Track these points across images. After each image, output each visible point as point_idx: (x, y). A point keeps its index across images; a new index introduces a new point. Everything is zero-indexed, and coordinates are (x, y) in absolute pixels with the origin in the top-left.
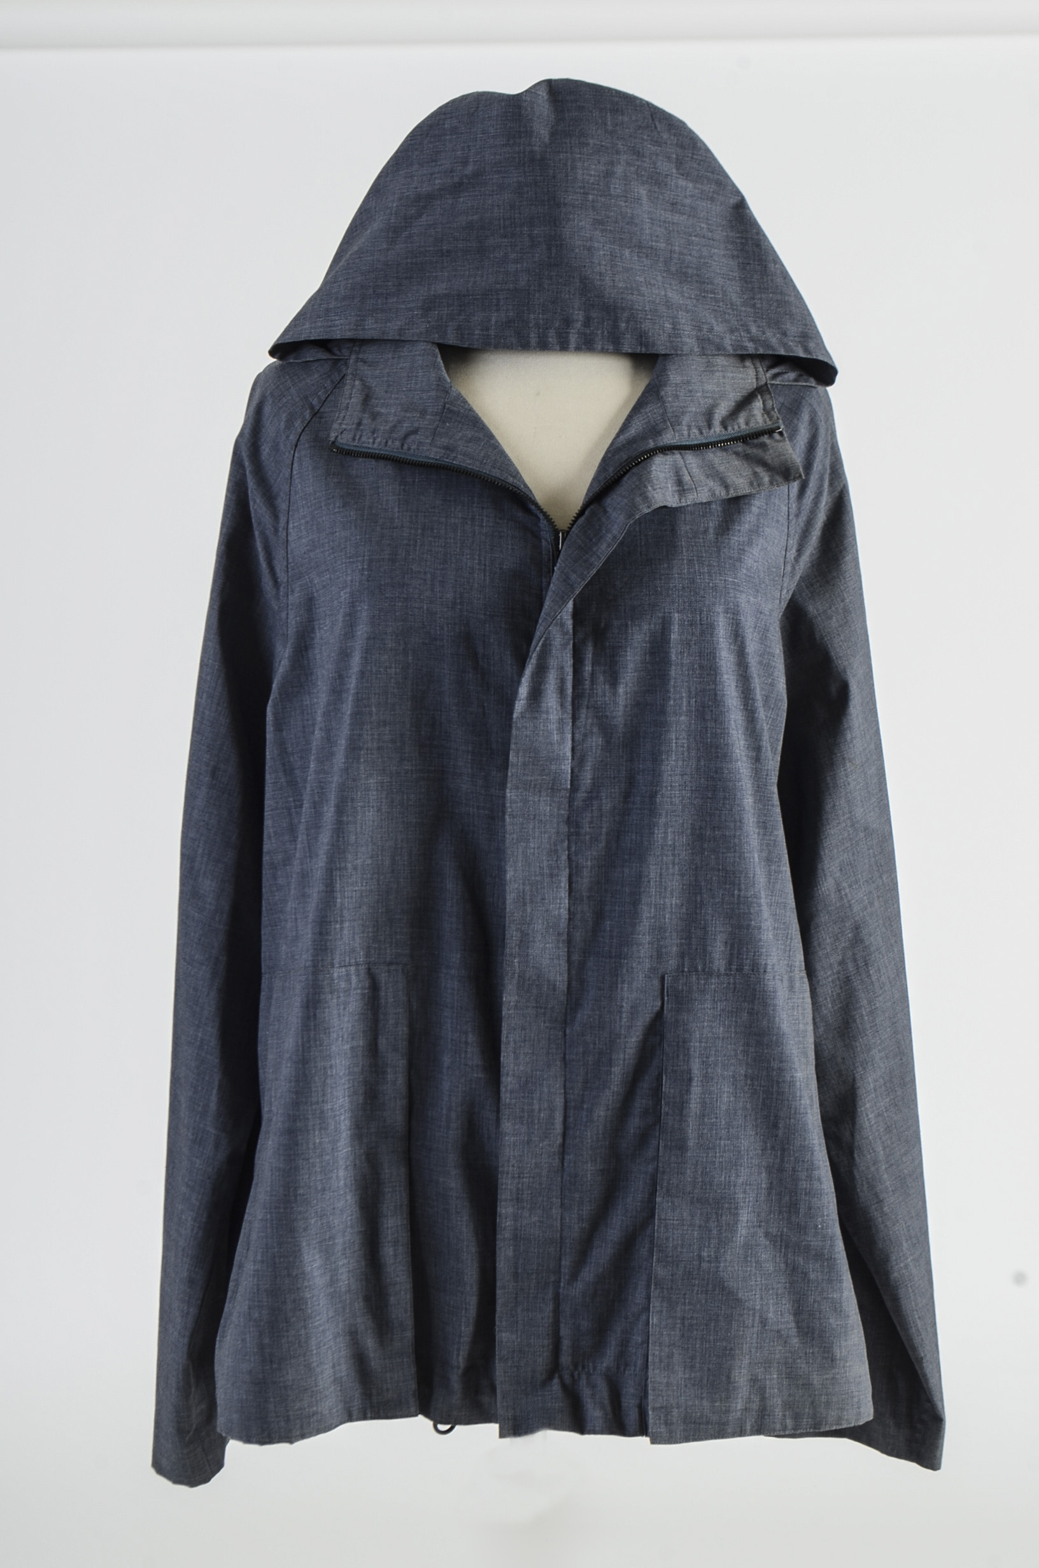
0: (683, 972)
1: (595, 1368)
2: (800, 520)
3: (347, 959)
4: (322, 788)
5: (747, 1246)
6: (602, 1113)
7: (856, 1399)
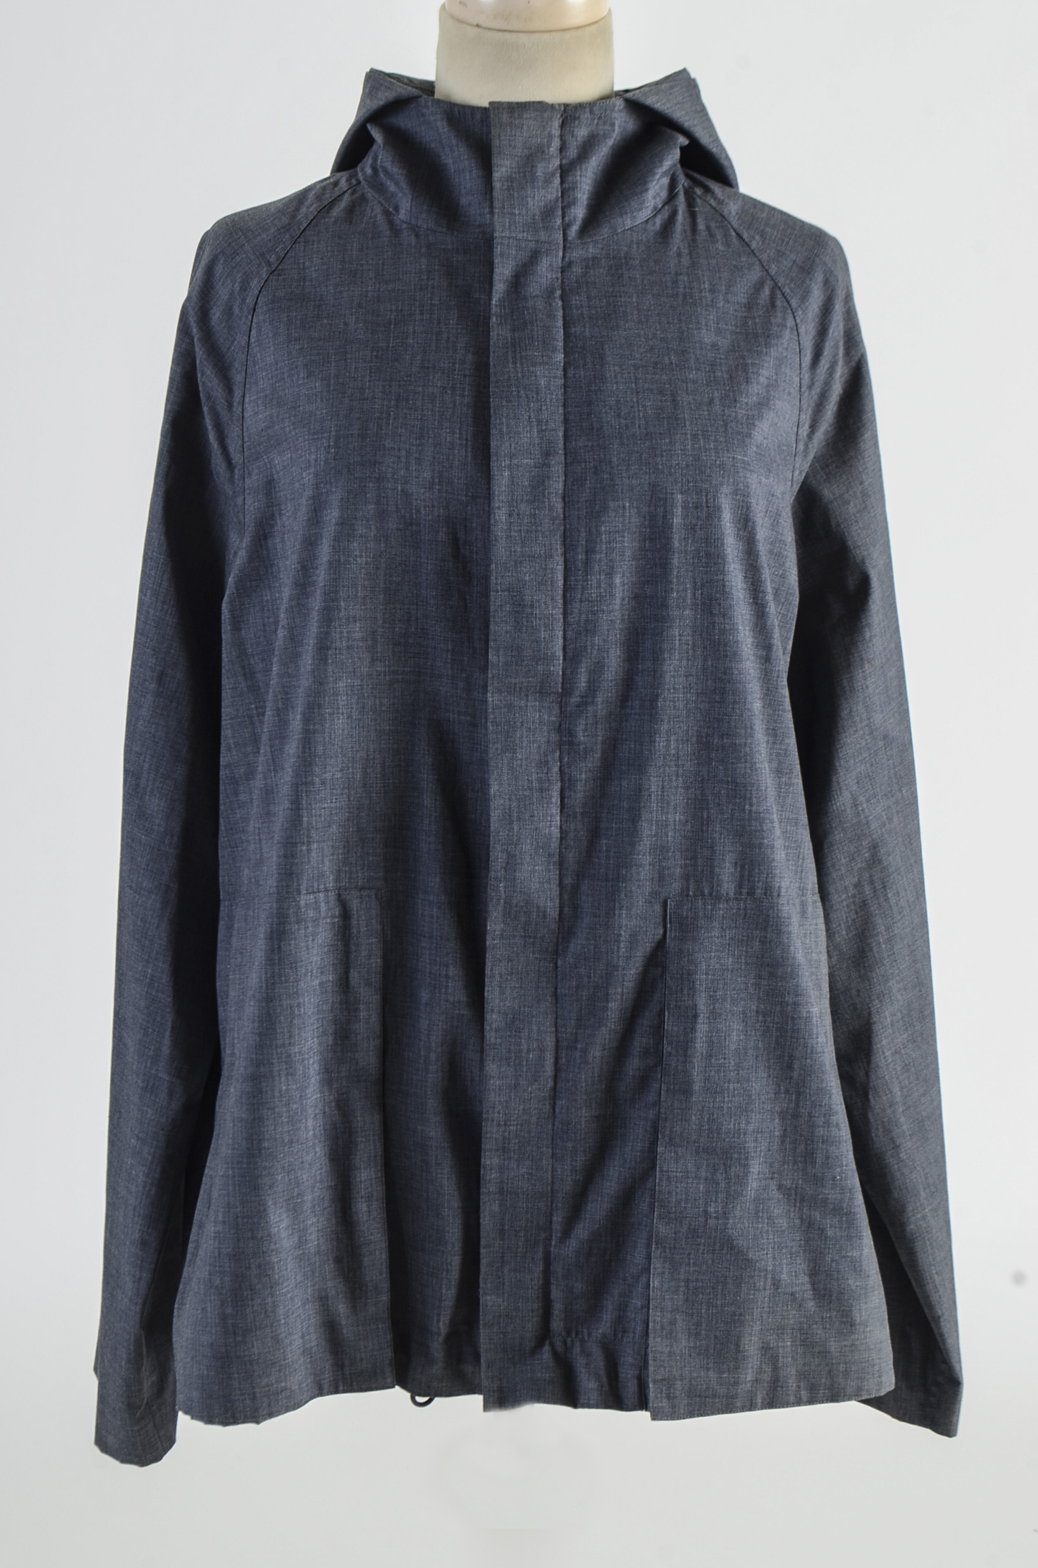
0: (688, 896)
1: (589, 1335)
3: (316, 885)
4: (287, 693)
5: (757, 1200)
6: (598, 1054)
7: (876, 1368)
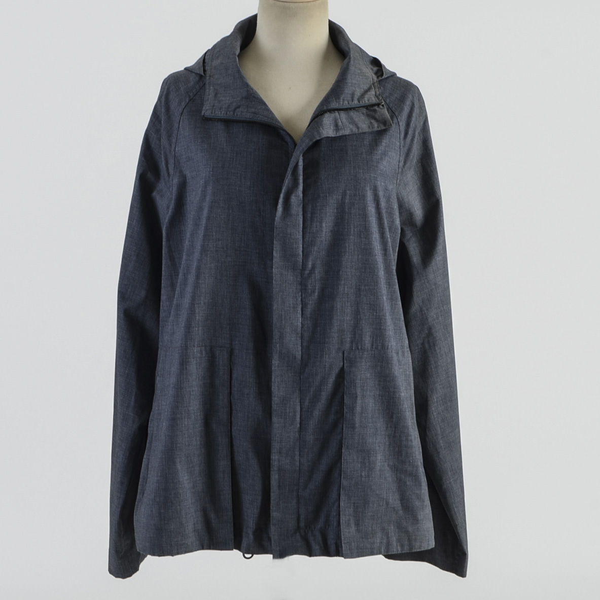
0: (352, 349)
1: (315, 528)
2: (405, 148)
3: (201, 344)
4: (188, 267)
5: (380, 470)
6: (317, 413)
7: (427, 538)
